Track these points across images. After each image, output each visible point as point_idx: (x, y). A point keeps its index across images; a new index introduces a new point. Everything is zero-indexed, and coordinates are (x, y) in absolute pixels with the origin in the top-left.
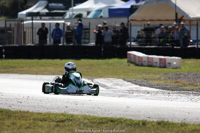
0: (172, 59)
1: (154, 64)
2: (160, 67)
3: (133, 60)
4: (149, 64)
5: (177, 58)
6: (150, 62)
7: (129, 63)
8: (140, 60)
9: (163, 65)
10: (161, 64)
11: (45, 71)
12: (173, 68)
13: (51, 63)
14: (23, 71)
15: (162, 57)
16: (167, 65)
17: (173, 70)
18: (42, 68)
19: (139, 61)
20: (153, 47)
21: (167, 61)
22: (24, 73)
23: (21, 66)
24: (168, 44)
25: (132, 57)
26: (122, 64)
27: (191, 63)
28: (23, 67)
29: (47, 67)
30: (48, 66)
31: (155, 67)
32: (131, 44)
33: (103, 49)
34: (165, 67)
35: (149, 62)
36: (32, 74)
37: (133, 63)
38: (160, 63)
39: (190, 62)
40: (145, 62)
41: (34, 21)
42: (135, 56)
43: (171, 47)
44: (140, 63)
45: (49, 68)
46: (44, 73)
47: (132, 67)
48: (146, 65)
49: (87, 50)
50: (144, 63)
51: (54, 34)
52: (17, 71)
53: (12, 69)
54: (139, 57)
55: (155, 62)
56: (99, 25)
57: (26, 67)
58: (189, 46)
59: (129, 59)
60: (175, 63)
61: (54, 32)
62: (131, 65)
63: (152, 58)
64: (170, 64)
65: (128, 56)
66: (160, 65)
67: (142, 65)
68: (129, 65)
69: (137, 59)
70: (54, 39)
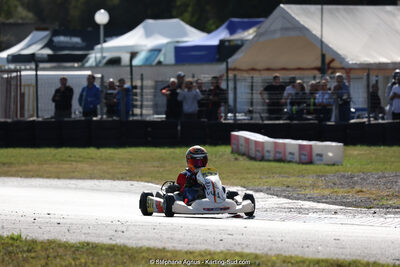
0: (326, 146)
1: (289, 157)
2: (301, 162)
3: (243, 149)
4: (279, 156)
5: (334, 144)
6: (280, 153)
7: (236, 155)
8: (260, 149)
9: (308, 159)
10: (303, 157)
11: (73, 172)
12: (328, 165)
13: (80, 157)
14: (29, 171)
15: (305, 143)
16: (315, 158)
17: (328, 168)
18: (66, 166)
19: (256, 151)
20: (281, 122)
21: (315, 151)
22: (32, 177)
23: (22, 161)
24: (309, 117)
25: (242, 142)
26: (221, 156)
27: (359, 155)
28: (26, 164)
29: (74, 163)
30: (76, 161)
31: (289, 162)
32: (235, 116)
33: (179, 128)
34: (310, 162)
35: (276, 152)
36: (48, 177)
37: (243, 155)
38: (300, 154)
39: (356, 153)
40: (268, 151)
41: (39, 73)
42: (247, 140)
43: (316, 122)
44: (259, 154)
45: (80, 165)
46: (72, 174)
47: (244, 162)
48: (271, 158)
49: (149, 129)
50: (267, 154)
51: (84, 98)
52: (17, 171)
53: (5, 168)
54: (256, 142)
55: (291, 153)
56: (172, 80)
57: (33, 164)
58: (352, 121)
59: (235, 147)
60: (330, 154)
61: (84, 94)
62: (241, 158)
63: (284, 144)
64: (321, 155)
65: (233, 141)
66: (300, 159)
67: (262, 159)
68: (236, 159)
69: (253, 147)
70: (84, 108)
